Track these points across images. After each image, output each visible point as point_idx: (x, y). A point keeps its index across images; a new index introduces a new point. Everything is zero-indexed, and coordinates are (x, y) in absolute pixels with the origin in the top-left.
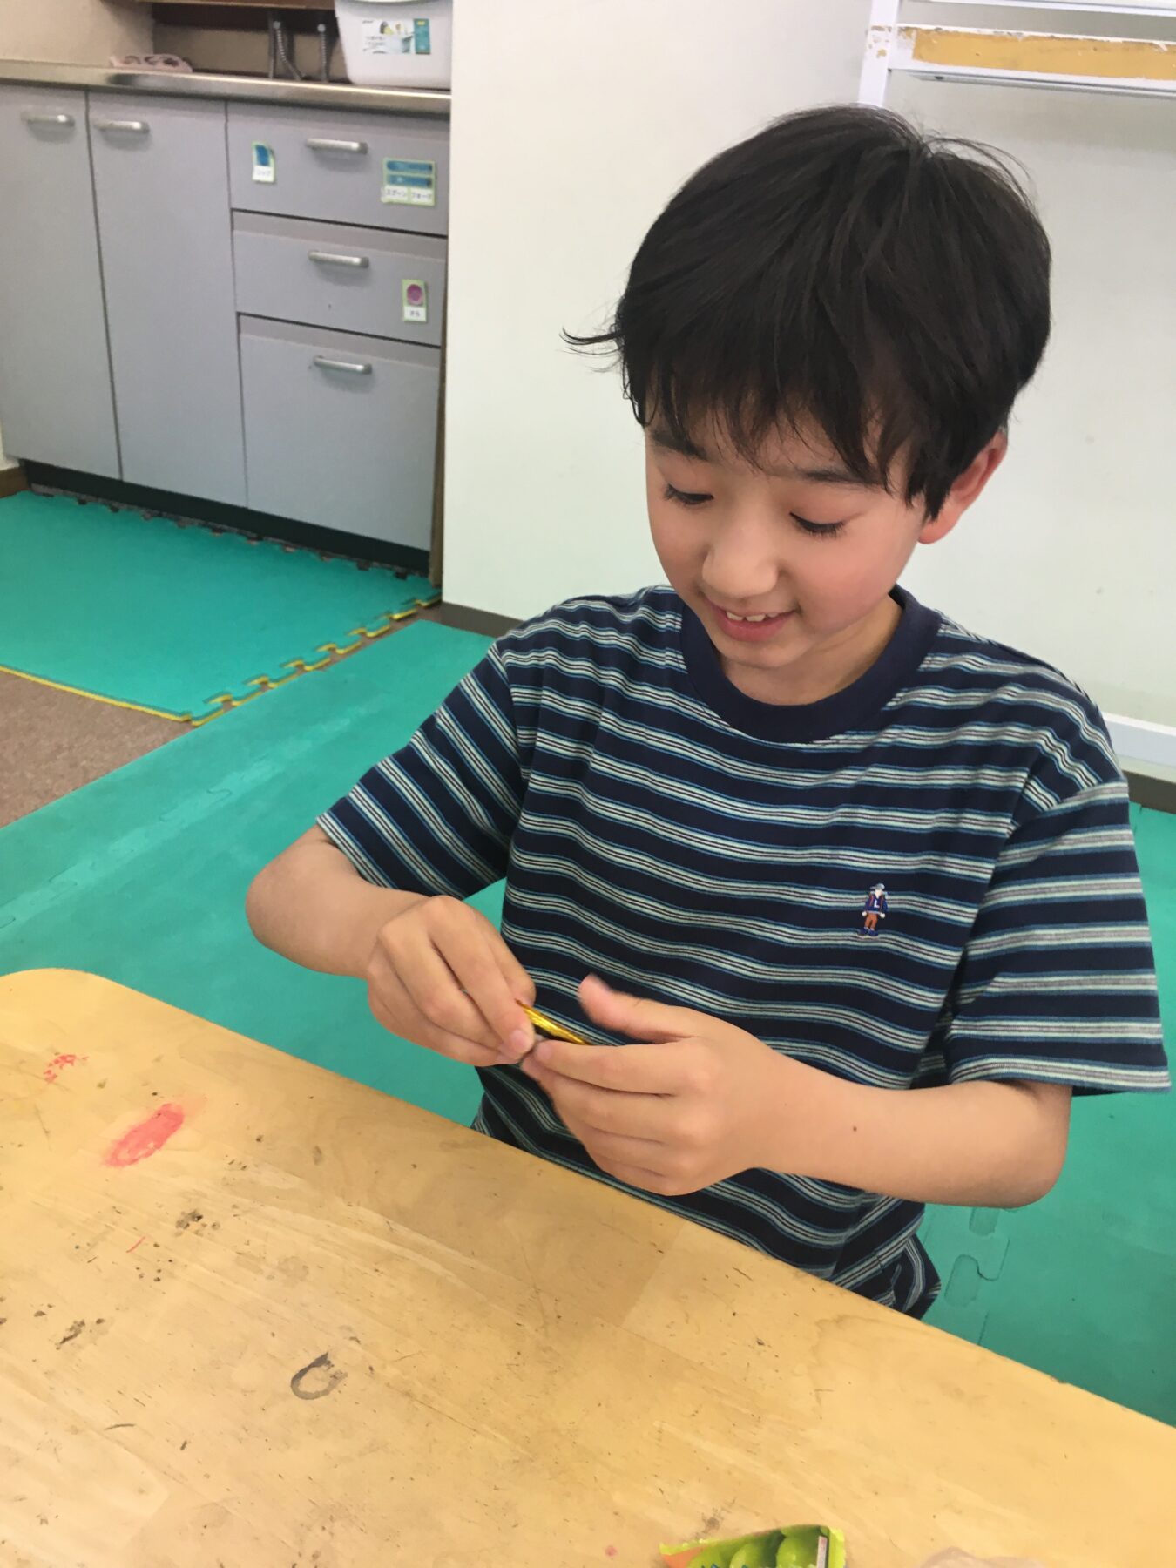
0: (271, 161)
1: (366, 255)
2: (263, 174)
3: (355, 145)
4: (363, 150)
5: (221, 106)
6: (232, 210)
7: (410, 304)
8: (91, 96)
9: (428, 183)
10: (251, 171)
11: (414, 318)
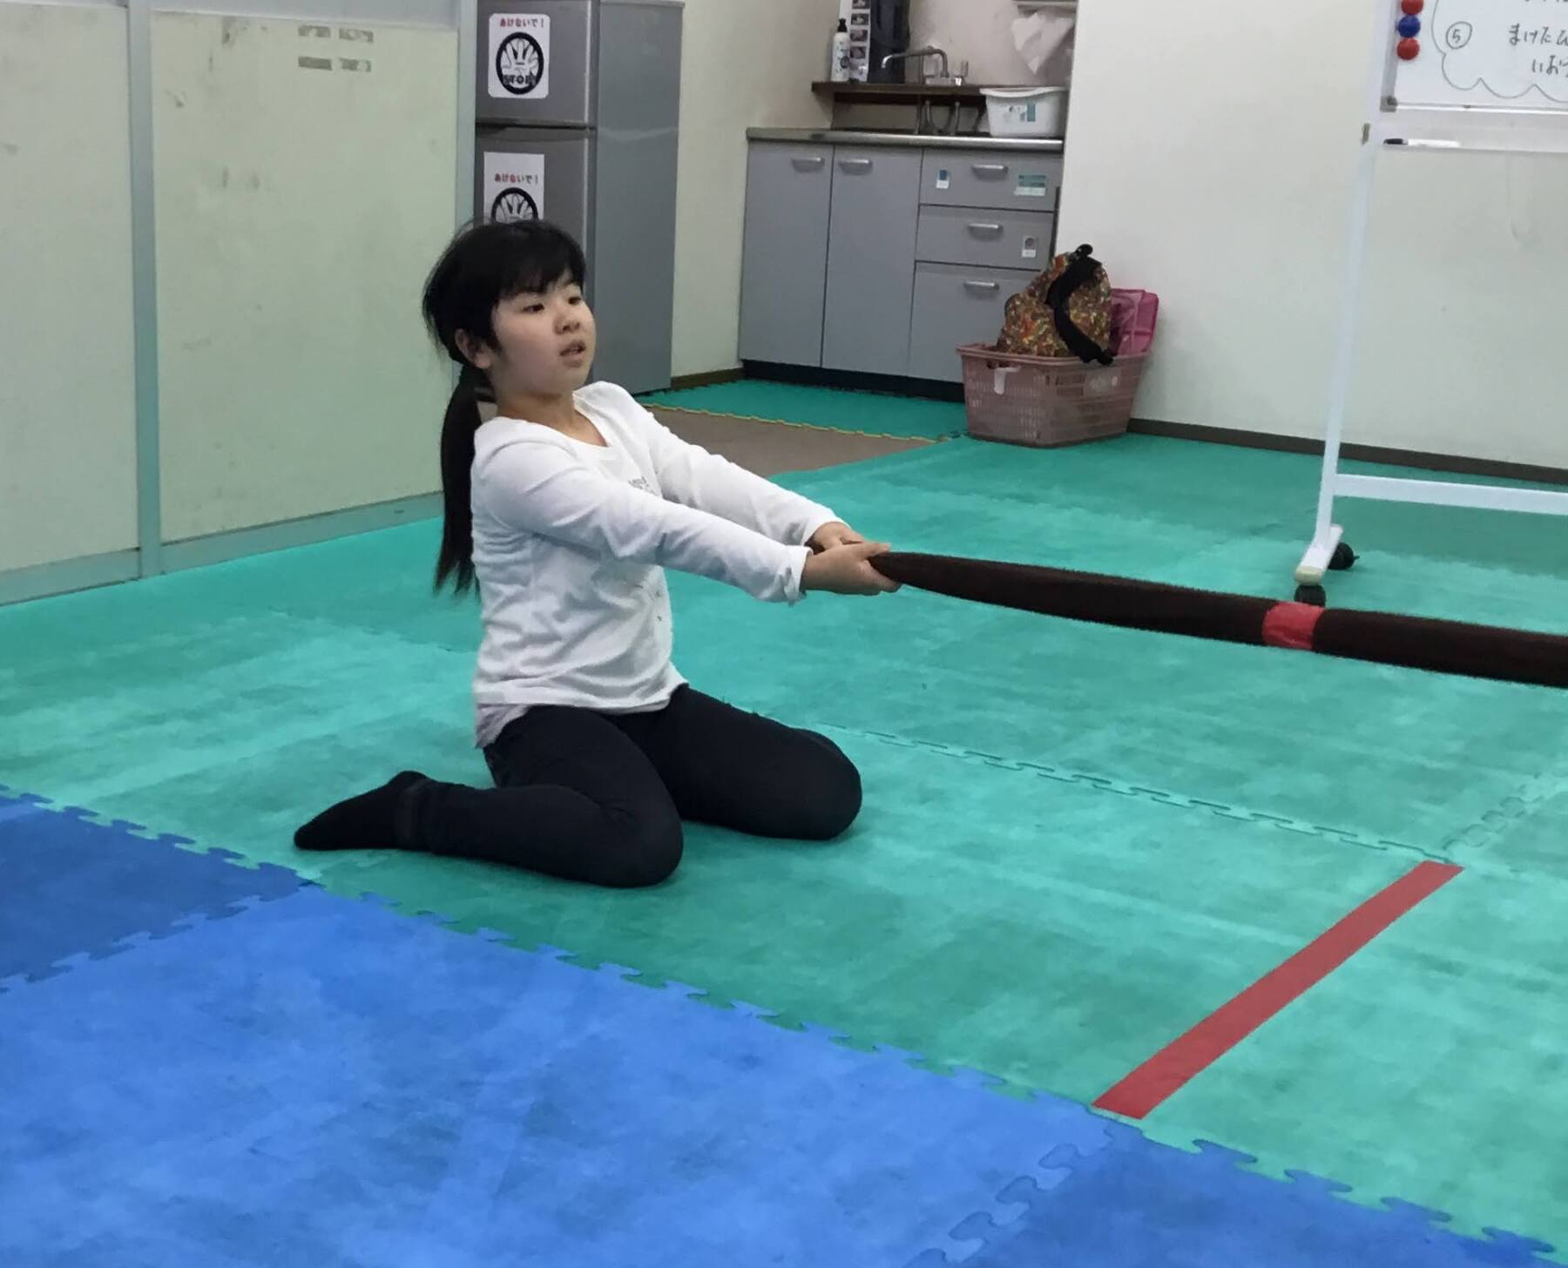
0: (948, 178)
1: (1002, 224)
2: (943, 185)
3: (1001, 167)
4: (1006, 169)
5: (920, 150)
6: (919, 205)
7: (1026, 248)
8: (837, 147)
9: (1042, 185)
10: (935, 182)
11: (1029, 256)
